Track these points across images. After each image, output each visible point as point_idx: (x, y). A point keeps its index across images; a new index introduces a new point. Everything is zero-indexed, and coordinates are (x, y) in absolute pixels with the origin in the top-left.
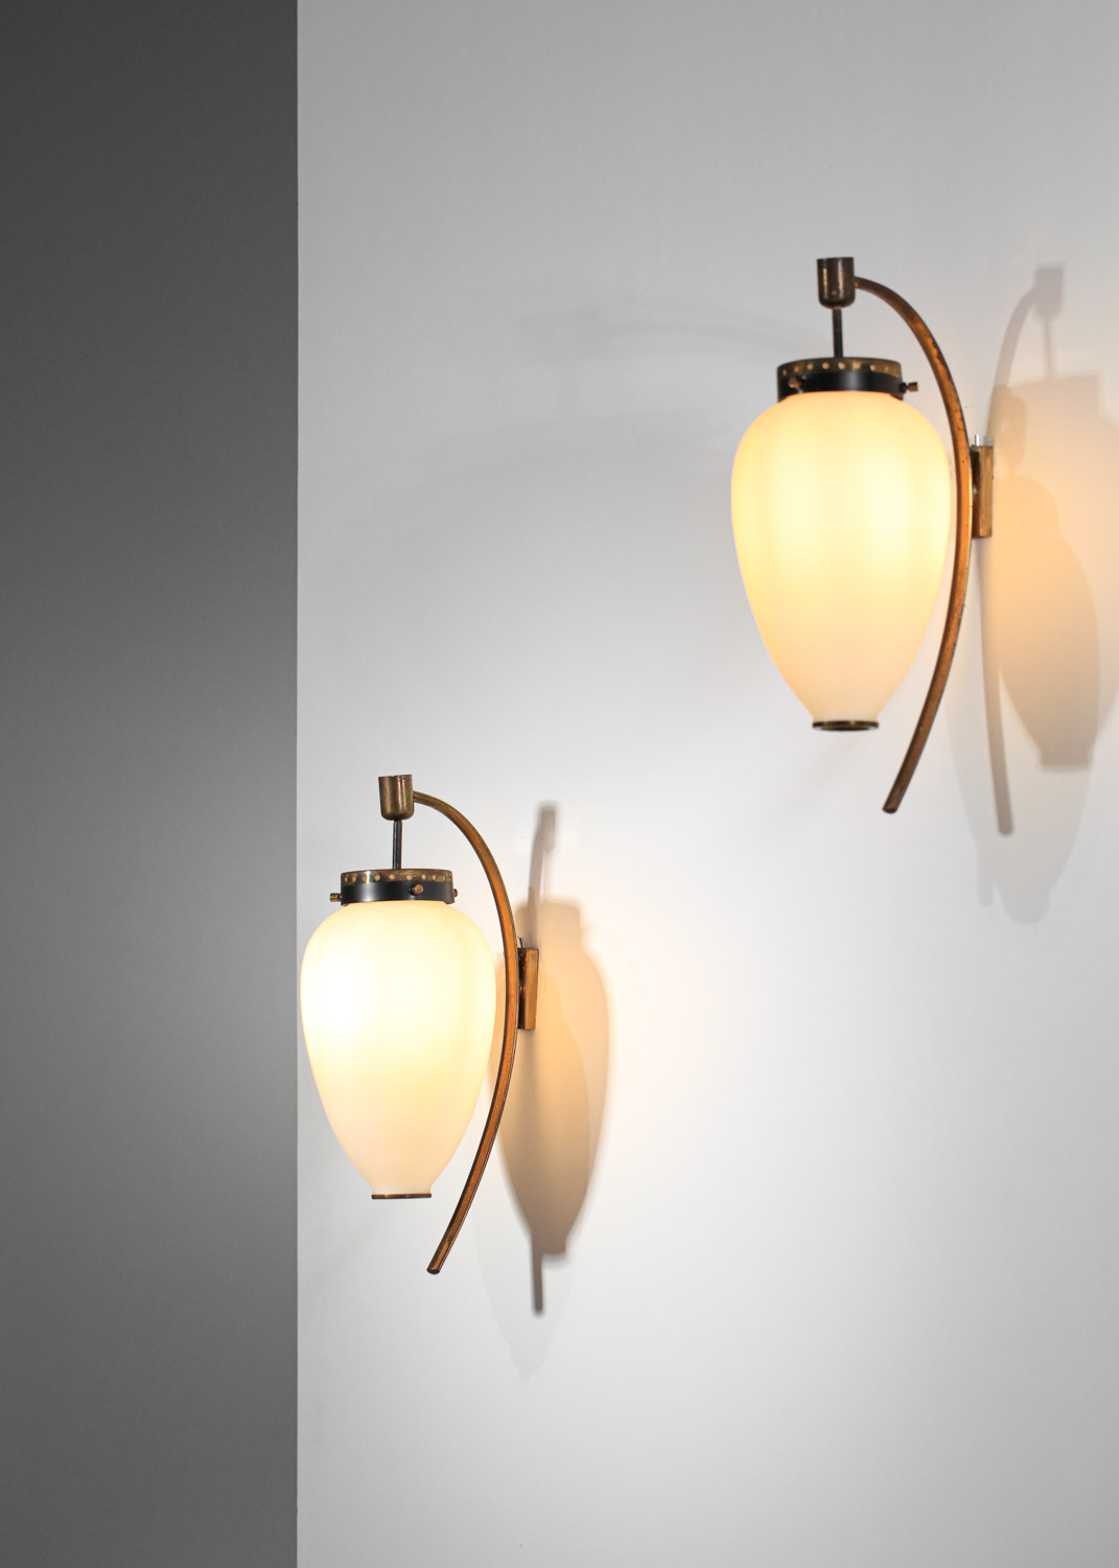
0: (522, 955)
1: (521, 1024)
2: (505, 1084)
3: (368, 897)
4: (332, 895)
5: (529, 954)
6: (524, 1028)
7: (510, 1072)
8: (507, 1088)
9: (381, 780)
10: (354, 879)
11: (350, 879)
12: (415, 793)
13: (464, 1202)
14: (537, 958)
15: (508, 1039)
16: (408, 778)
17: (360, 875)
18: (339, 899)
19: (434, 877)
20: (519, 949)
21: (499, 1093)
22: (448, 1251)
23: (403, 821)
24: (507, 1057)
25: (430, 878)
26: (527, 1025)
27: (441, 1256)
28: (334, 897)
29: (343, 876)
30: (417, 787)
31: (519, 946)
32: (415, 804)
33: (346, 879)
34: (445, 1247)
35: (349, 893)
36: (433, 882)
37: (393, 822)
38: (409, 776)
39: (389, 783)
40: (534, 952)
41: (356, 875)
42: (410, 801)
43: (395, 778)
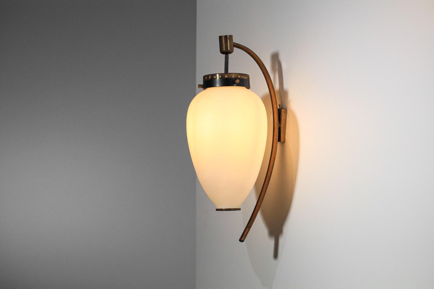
0: (279, 111)
1: (279, 140)
2: (272, 164)
3: (218, 85)
4: (199, 85)
5: (283, 111)
6: (280, 141)
7: (275, 159)
8: (273, 165)
9: (220, 37)
11: (208, 78)
12: (234, 43)
13: (255, 212)
14: (286, 112)
15: (274, 146)
16: (231, 37)
18: (202, 87)
20: (278, 109)
21: (270, 168)
22: (248, 233)
23: (229, 55)
24: (273, 153)
25: (241, 77)
26: (282, 140)
27: (245, 234)
28: (200, 86)
29: (204, 77)
30: (235, 40)
31: (279, 108)
32: (234, 48)
33: (206, 78)
34: (247, 231)
37: (225, 55)
38: (232, 36)
39: (223, 38)
40: (285, 110)
41: (211, 76)
42: (232, 47)
43: (226, 36)
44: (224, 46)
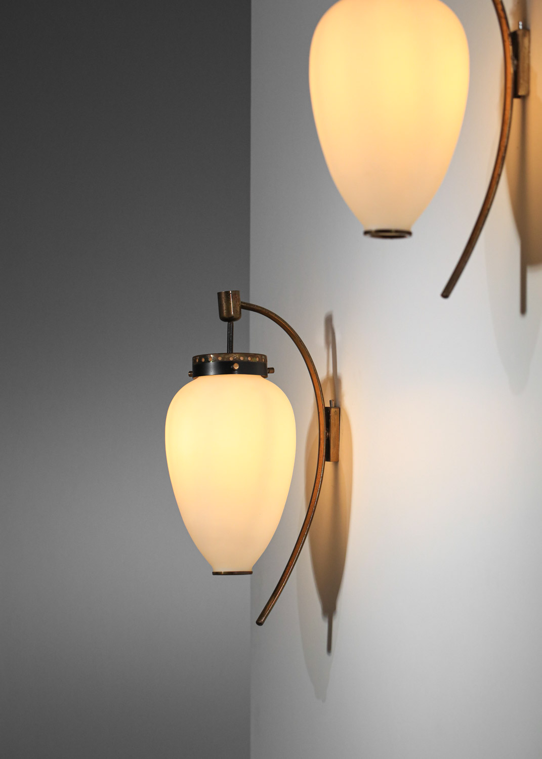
0: (327, 411)
1: (328, 458)
2: (315, 498)
3: (212, 372)
5: (333, 410)
6: (330, 460)
7: (318, 490)
9: (219, 294)
10: (203, 360)
11: (199, 360)
12: (242, 302)
13: (284, 578)
14: (339, 413)
15: (320, 468)
16: (236, 294)
17: (206, 357)
18: (191, 375)
19: (249, 359)
20: (326, 407)
21: (311, 504)
23: (235, 323)
24: (317, 480)
25: (246, 358)
26: (333, 457)
27: (266, 613)
28: (187, 373)
29: (194, 358)
33: (197, 360)
35: (199, 370)
36: (248, 362)
37: (227, 323)
38: (238, 291)
39: (223, 296)
40: (336, 409)
41: (198, 358)
42: (238, 309)
43: (227, 293)
44: (224, 308)
